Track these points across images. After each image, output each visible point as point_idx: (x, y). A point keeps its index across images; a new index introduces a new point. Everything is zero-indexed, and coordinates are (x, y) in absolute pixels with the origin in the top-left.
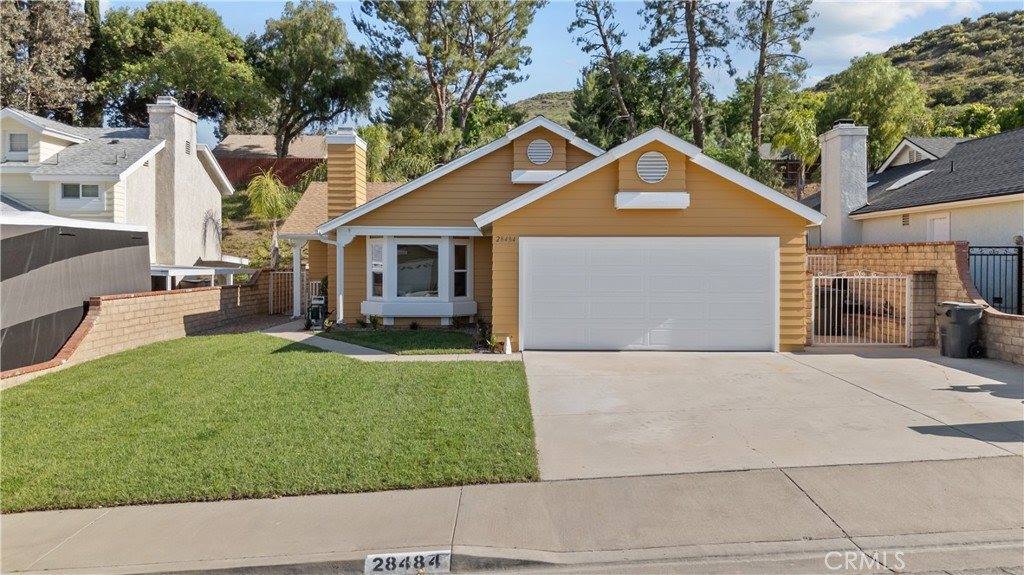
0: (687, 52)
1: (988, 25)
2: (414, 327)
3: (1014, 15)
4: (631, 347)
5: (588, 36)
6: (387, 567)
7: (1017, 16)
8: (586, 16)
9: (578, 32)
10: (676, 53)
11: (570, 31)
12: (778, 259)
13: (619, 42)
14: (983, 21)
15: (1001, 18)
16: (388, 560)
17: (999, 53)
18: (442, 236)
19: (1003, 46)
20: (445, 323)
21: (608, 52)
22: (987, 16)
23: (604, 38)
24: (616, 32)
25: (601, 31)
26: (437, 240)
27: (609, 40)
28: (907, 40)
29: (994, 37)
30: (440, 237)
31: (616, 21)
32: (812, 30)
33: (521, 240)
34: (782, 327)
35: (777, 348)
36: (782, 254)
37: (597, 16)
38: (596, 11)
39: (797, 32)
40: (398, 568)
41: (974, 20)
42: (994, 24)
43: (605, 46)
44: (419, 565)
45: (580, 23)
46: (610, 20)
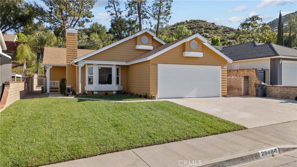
0: (138, 19)
1: (191, 22)
2: (106, 94)
3: (197, 20)
4: (186, 97)
5: (111, 11)
6: (265, 154)
7: (198, 21)
8: (111, 5)
9: (108, 9)
10: (135, 19)
11: (106, 8)
12: (221, 72)
13: (121, 14)
14: (190, 21)
15: (194, 21)
16: (265, 152)
17: (195, 30)
18: (113, 64)
19: (195, 28)
20: (114, 93)
21: (117, 16)
22: (191, 20)
23: (116, 12)
24: (120, 11)
25: (115, 9)
26: (111, 66)
27: (117, 13)
28: (173, 25)
29: (193, 26)
30: (113, 65)
31: (120, 8)
32: (171, 17)
33: (159, 65)
34: (222, 90)
35: (221, 96)
36: (222, 71)
37: (114, 5)
38: (114, 4)
39: (167, 17)
40: (268, 154)
41: (188, 21)
42: (193, 22)
43: (116, 14)
44: (272, 152)
45: (110, 7)
46: (118, 7)
